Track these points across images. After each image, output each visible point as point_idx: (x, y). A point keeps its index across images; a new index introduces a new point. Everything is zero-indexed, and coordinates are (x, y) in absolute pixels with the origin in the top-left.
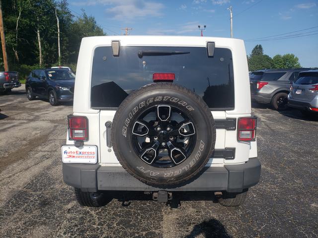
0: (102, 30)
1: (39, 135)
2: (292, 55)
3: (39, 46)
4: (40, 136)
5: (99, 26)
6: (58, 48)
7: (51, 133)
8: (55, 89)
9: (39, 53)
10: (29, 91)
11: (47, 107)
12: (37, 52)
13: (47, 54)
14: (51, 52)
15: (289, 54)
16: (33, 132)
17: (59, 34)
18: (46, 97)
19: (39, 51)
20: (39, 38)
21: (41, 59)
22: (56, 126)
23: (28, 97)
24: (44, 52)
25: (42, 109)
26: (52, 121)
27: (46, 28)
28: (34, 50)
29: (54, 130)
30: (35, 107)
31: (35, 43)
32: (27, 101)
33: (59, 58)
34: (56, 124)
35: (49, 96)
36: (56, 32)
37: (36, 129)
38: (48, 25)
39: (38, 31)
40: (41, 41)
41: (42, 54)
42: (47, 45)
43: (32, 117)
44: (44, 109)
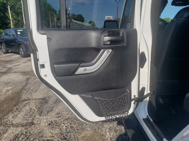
0: (51, 6)
1: (10, 92)
2: (169, 18)
3: (10, 17)
4: (12, 93)
5: (49, 3)
6: (23, 18)
7: (23, 88)
8: (24, 44)
9: (10, 22)
10: (3, 47)
11: (18, 59)
12: (9, 21)
13: (16, 22)
14: (18, 21)
15: (167, 18)
16: (4, 88)
17: (23, 8)
18: (17, 51)
19: (10, 20)
20: (9, 11)
21: (12, 26)
22: (28, 79)
23: (3, 51)
24: (14, 21)
25: (14, 61)
26: (24, 73)
27: (14, 4)
28: (7, 20)
29: (26, 85)
30: (8, 59)
31: (7, 15)
32: (1, 55)
33: (24, 25)
34: (27, 77)
35: (19, 50)
36: (21, 7)
37: (7, 84)
38: (15, 2)
39: (9, 7)
40: (11, 13)
41: (13, 22)
42: (15, 16)
43: (4, 70)
44: (16, 60)
